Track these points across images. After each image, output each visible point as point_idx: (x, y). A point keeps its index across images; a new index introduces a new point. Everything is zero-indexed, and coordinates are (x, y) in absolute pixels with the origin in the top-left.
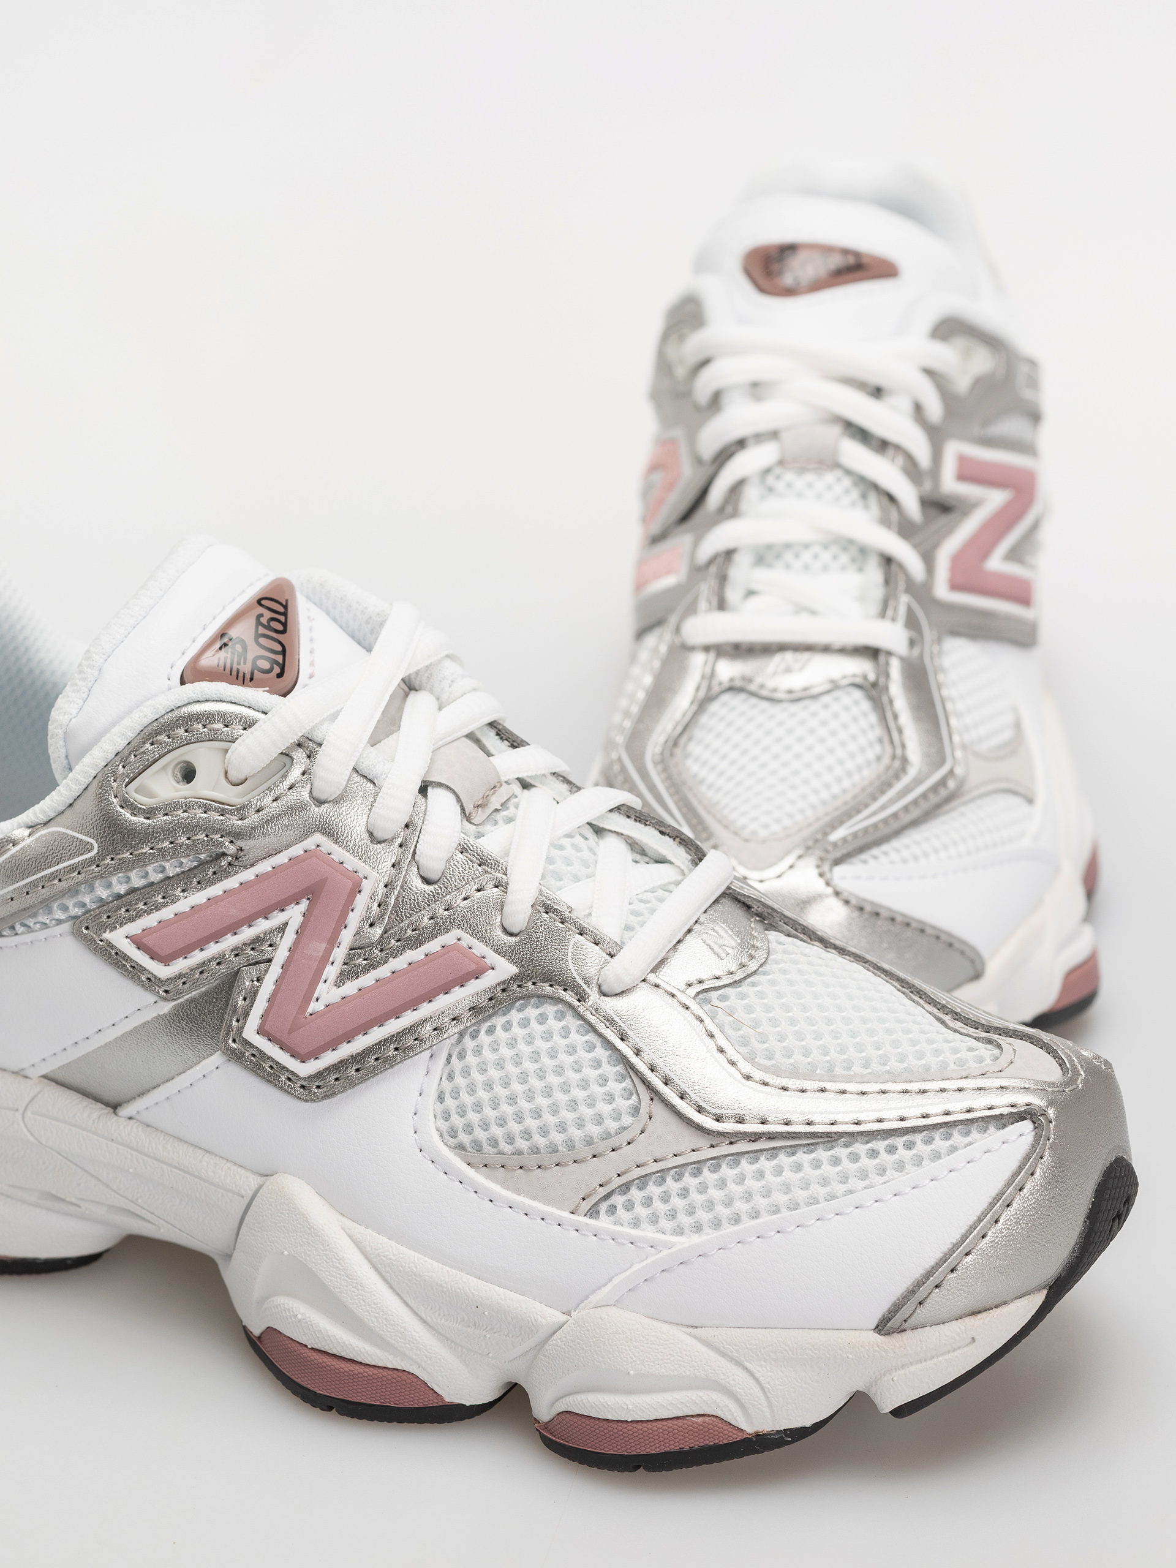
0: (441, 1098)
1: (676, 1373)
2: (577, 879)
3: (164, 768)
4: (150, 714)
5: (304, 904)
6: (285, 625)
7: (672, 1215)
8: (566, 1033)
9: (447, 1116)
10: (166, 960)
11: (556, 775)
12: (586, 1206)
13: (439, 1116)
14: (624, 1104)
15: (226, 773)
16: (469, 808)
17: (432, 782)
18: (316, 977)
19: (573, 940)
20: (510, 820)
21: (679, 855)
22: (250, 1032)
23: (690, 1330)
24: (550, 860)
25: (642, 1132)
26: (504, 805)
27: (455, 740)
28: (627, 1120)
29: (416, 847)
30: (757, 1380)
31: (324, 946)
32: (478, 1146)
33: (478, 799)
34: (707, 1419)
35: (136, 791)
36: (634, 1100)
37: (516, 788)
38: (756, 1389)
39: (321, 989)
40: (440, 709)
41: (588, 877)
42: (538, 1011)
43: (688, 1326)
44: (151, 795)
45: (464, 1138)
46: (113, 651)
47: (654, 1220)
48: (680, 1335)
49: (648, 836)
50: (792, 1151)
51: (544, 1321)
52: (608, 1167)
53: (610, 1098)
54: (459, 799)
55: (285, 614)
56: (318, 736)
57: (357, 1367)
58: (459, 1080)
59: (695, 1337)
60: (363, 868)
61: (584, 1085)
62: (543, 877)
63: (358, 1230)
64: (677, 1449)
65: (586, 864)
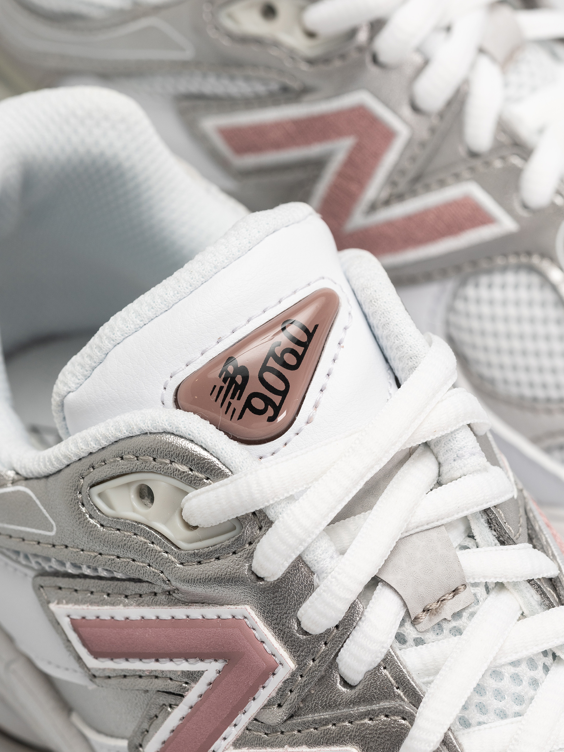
2: (503, 715)
3: (129, 485)
4: (125, 431)
5: (221, 664)
10: (96, 655)
11: (532, 582)
15: (181, 512)
16: (414, 612)
17: (382, 581)
20: (458, 631)
24: (479, 689)
26: (457, 615)
27: (432, 528)
29: (340, 650)
33: (429, 599)
35: (100, 495)
37: (481, 591)
44: (110, 506)
46: (124, 339)
54: (405, 605)
56: (271, 514)
60: (281, 655)
62: (465, 708)
65: (519, 700)
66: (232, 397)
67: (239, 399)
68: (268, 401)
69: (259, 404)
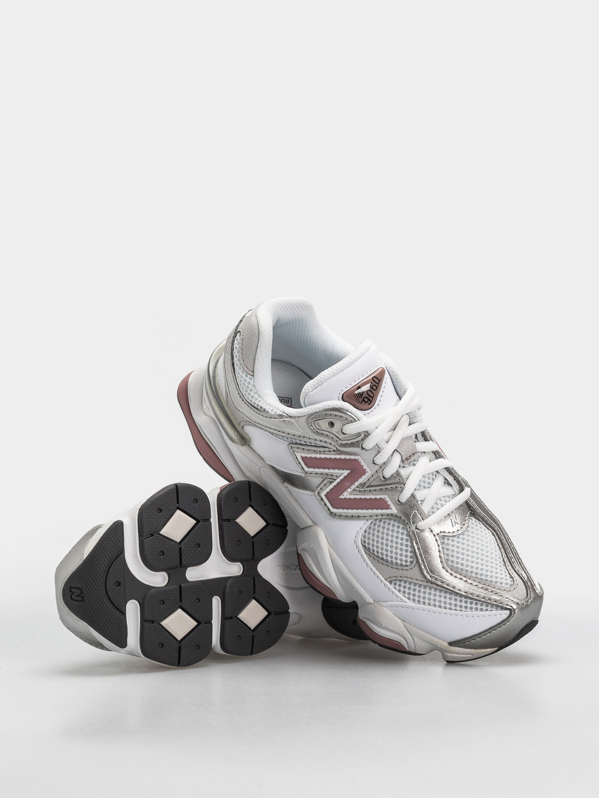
0: (365, 531)
1: (394, 630)
2: (424, 488)
3: (326, 421)
5: (349, 471)
6: (377, 388)
7: (409, 594)
8: (402, 533)
9: (365, 537)
10: (308, 467)
11: (433, 452)
12: (389, 579)
13: (363, 536)
14: (409, 559)
15: (342, 429)
16: (404, 459)
17: (397, 451)
18: (345, 490)
19: (415, 511)
20: (415, 465)
21: (456, 487)
22: (323, 495)
23: (403, 621)
24: (420, 481)
25: (411, 569)
26: (414, 460)
28: (408, 564)
29: (384, 469)
30: (414, 641)
31: (350, 484)
32: (369, 549)
33: (408, 456)
34: (398, 643)
35: (317, 424)
36: (412, 560)
37: (420, 454)
38: (413, 643)
39: (345, 493)
40: (410, 425)
41: (428, 488)
42: (398, 524)
43: (402, 620)
44: (320, 426)
45: (366, 545)
47: (404, 592)
48: (400, 622)
49: (451, 479)
50: (446, 592)
51: (368, 600)
52: (399, 573)
53: (406, 556)
54: (402, 457)
55: (378, 384)
56: (370, 432)
57: (319, 582)
58: (371, 531)
59: (403, 624)
60: (368, 469)
61: (401, 550)
63: (332, 551)
64: (388, 646)
65: (429, 483)
66: (359, 398)
67: (361, 398)
68: (369, 399)
69: (366, 400)
